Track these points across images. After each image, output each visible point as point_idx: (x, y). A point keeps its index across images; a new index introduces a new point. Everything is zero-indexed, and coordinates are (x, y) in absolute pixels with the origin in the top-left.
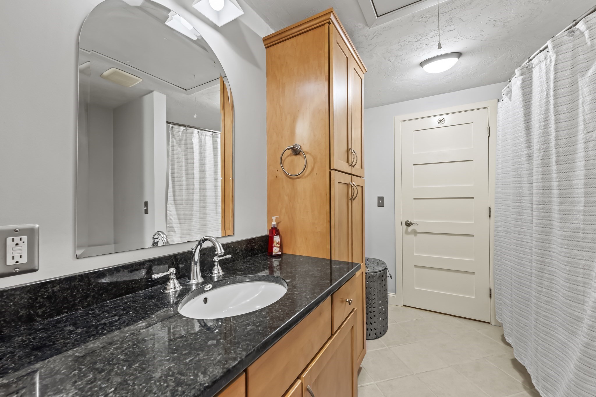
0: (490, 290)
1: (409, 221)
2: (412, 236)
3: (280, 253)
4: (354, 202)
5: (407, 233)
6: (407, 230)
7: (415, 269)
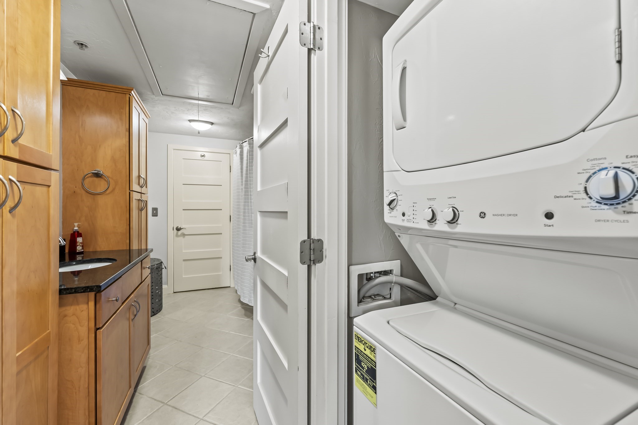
0: (230, 266)
1: (179, 227)
2: (181, 238)
3: (83, 250)
4: (143, 212)
5: (177, 236)
6: (177, 234)
7: (183, 263)
